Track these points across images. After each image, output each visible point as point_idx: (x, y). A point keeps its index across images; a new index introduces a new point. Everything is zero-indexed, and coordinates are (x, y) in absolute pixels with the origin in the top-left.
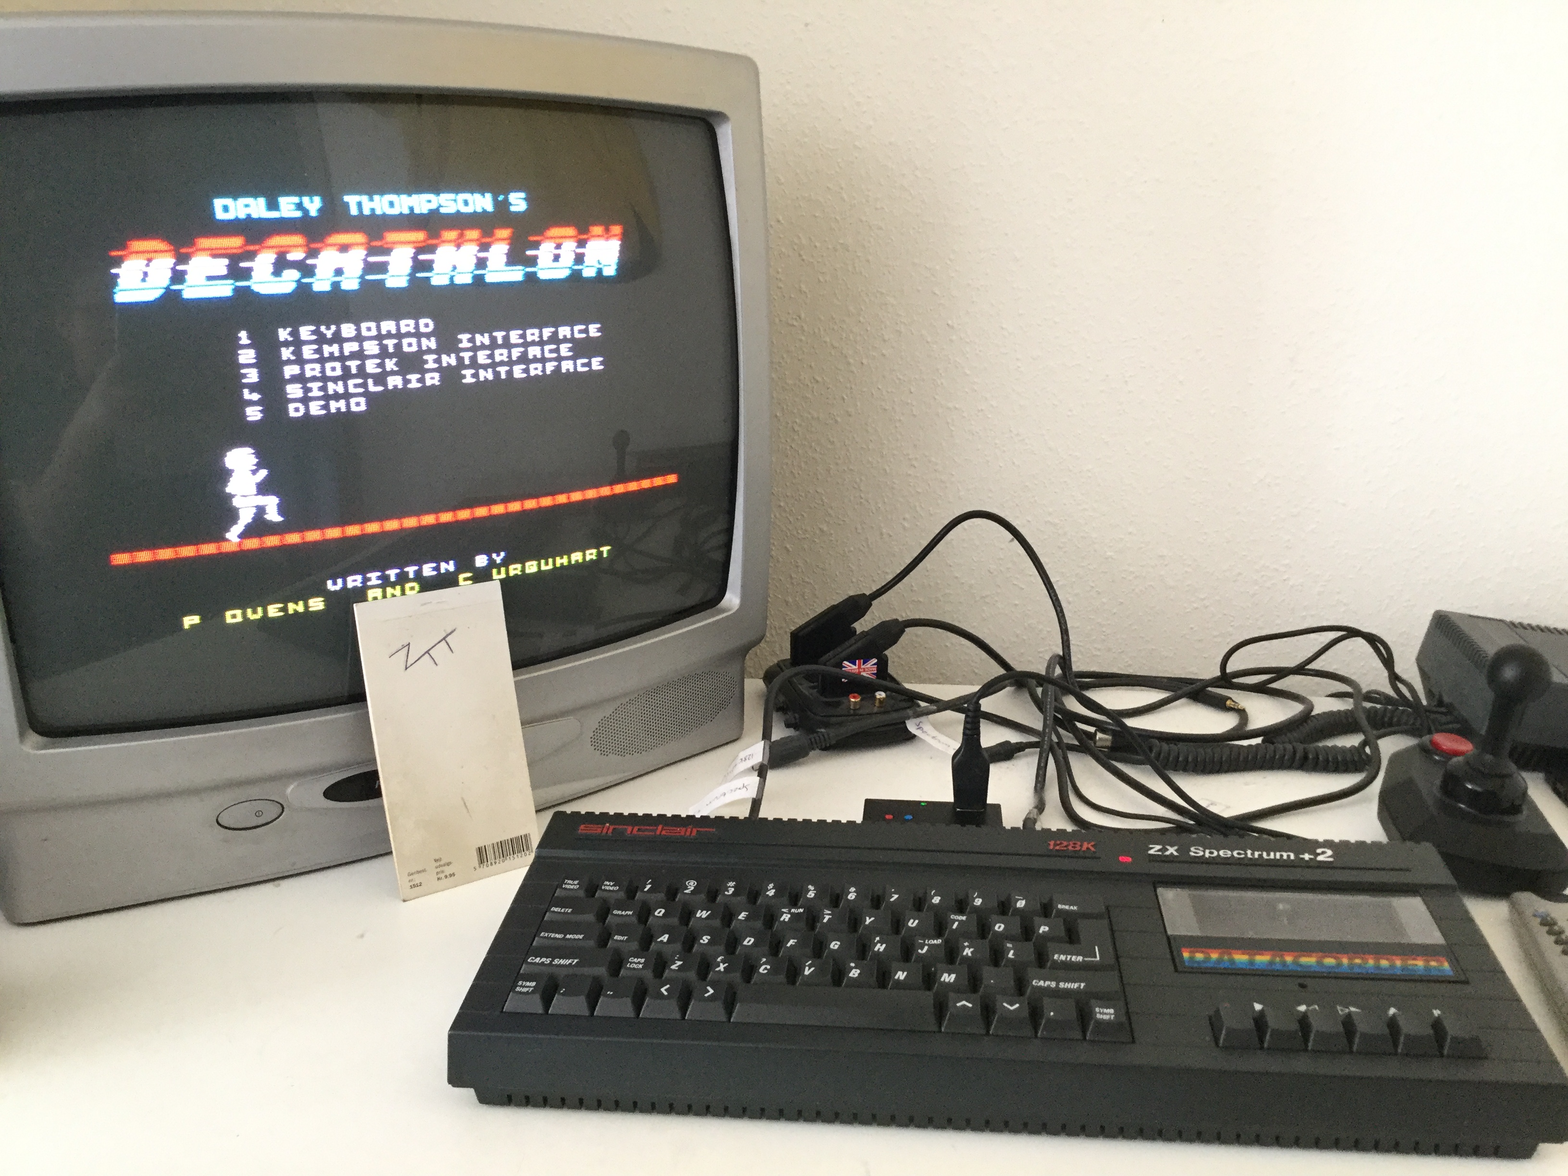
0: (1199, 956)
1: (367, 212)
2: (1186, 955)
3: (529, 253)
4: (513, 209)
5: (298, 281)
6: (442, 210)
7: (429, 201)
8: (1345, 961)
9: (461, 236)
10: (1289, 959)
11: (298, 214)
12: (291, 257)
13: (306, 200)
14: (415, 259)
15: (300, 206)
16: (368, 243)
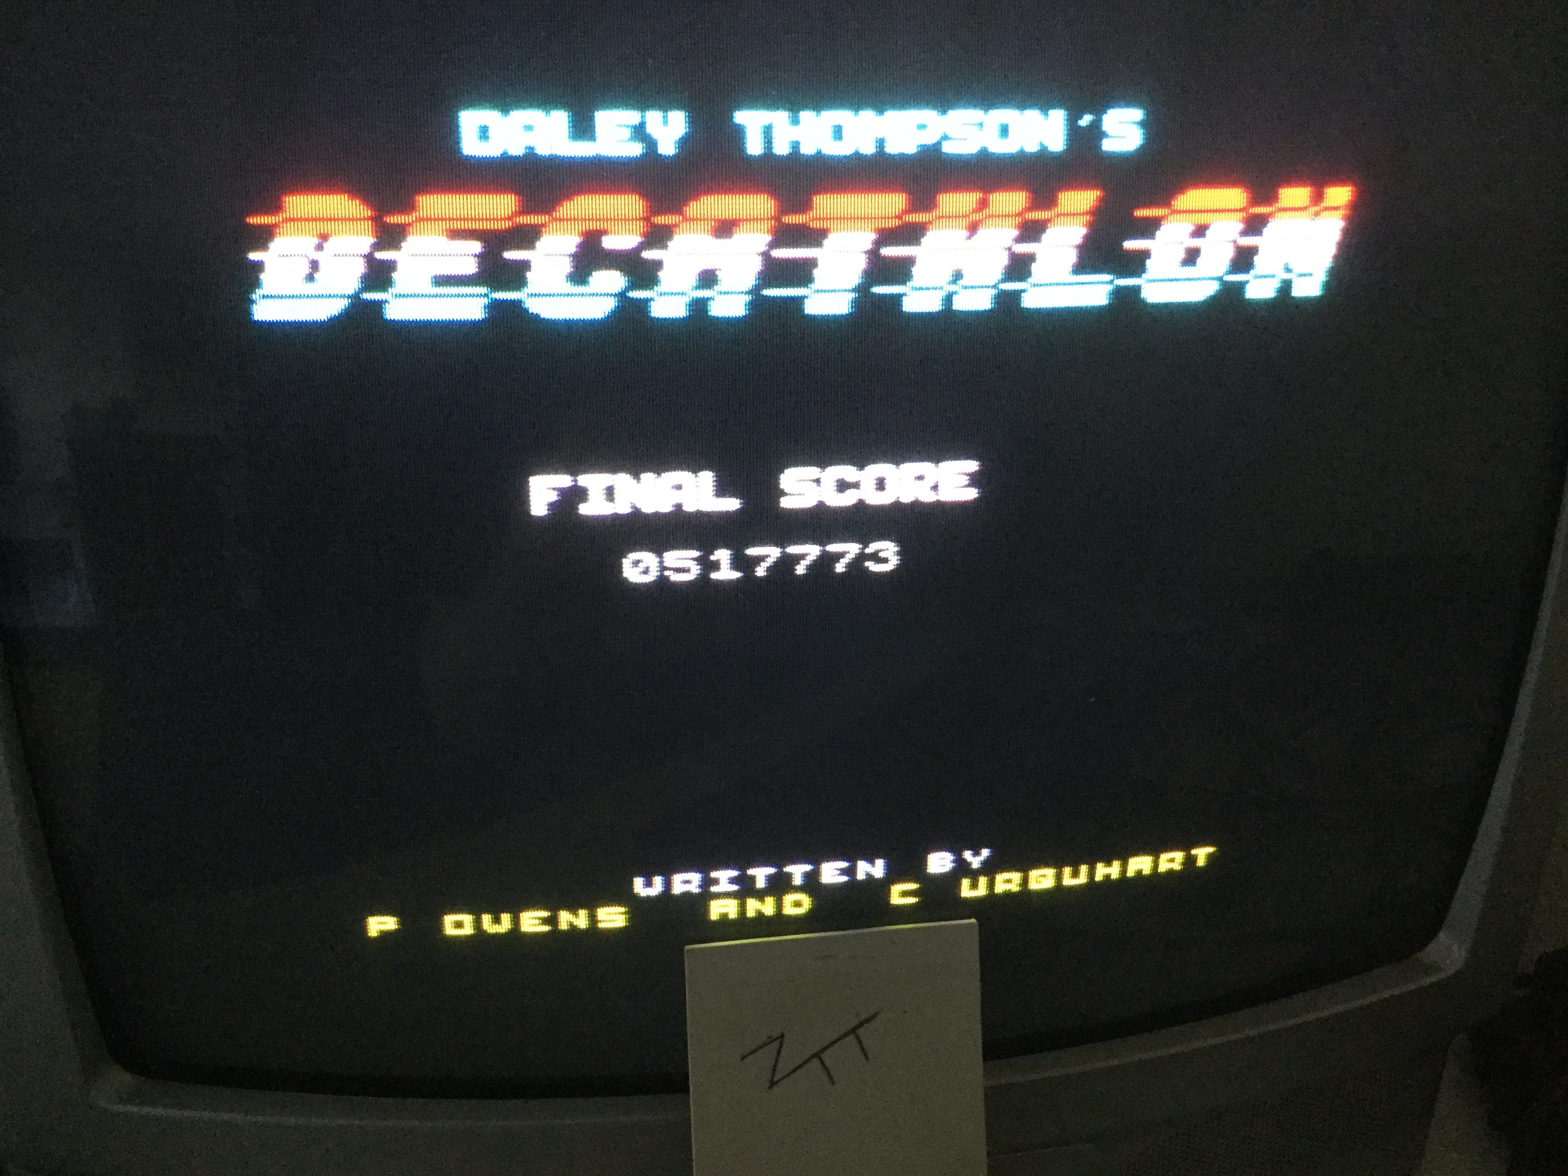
1: (781, 149)
3: (1130, 245)
4: (1108, 146)
5: (622, 296)
6: (948, 148)
7: (922, 127)
9: (983, 204)
11: (636, 150)
12: (609, 243)
13: (653, 119)
14: (873, 254)
15: (639, 132)
16: (777, 218)
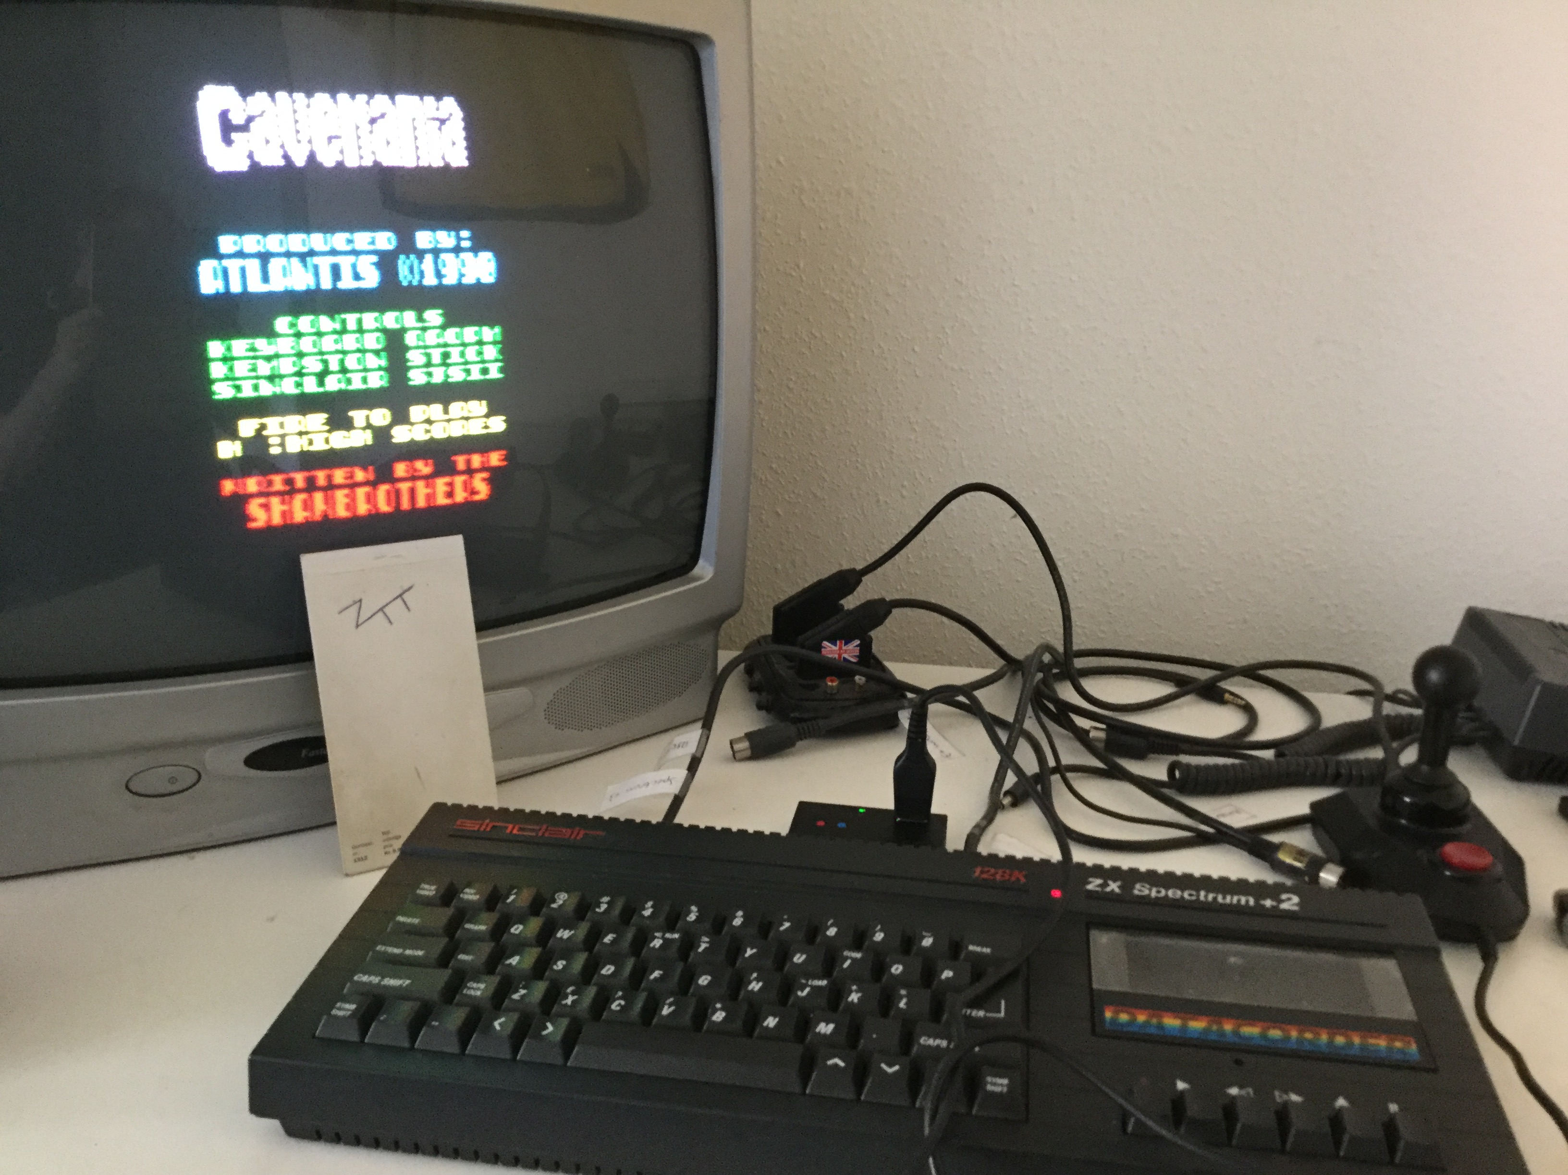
0: (1124, 1017)
2: (1108, 1015)
8: (1294, 1034)
10: (1228, 1027)
